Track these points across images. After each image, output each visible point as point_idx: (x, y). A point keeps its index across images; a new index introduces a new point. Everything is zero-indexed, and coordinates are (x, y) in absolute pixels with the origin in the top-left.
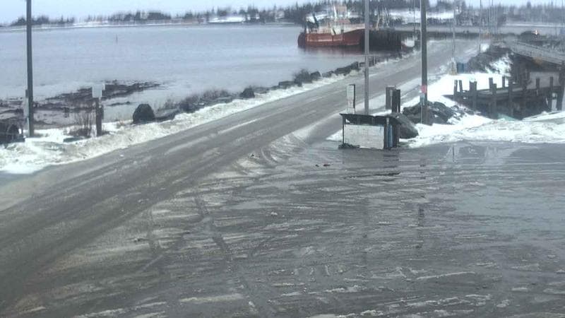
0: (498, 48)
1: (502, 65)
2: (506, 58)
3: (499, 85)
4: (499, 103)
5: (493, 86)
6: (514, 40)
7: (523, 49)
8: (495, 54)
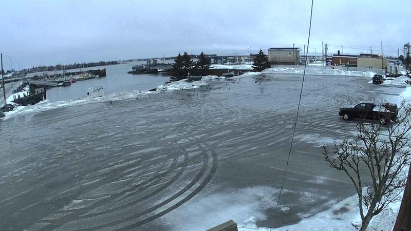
0: (25, 83)
1: (27, 88)
2: (28, 86)
3: (27, 95)
4: (27, 101)
5: (25, 95)
6: (30, 79)
7: (32, 82)
8: (24, 85)
